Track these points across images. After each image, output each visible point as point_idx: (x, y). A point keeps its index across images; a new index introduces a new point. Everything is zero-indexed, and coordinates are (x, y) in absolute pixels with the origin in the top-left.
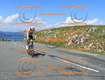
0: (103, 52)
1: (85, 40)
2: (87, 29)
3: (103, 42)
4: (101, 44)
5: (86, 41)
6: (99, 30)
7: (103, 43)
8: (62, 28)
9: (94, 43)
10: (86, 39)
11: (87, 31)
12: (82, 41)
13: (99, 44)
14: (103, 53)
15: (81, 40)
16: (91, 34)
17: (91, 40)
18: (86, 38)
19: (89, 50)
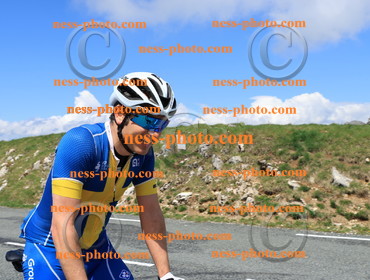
3: (164, 181)
4: (158, 184)
7: (166, 181)
8: (26, 139)
14: (168, 213)
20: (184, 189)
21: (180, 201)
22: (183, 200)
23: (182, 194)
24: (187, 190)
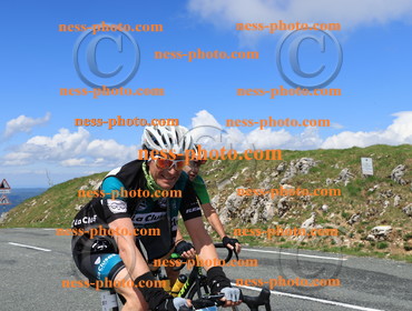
0: (361, 246)
1: (280, 206)
2: (280, 167)
4: (344, 215)
5: (284, 211)
6: (323, 166)
9: (317, 215)
10: (284, 203)
11: (280, 172)
12: (269, 209)
13: (337, 218)
14: (364, 251)
15: (263, 207)
16: (299, 183)
17: (305, 207)
18: (282, 200)
19: (303, 243)
20: (378, 222)
21: (378, 236)
22: (382, 235)
23: (379, 228)
24: (383, 223)
